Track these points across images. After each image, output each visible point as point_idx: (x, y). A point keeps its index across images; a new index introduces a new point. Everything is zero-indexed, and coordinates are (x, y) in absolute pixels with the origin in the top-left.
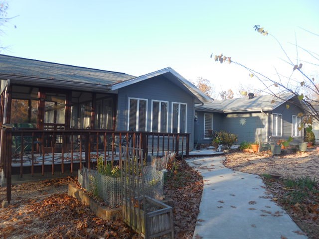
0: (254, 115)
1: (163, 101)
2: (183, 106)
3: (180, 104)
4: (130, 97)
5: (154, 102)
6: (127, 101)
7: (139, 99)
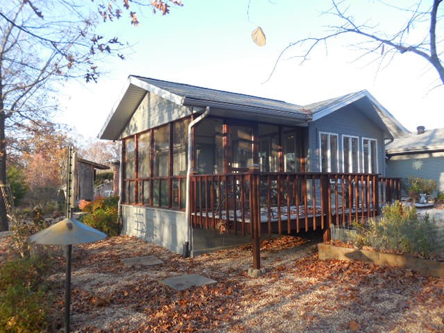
0: (436, 155)
1: (354, 137)
2: (373, 143)
3: (370, 139)
4: (321, 130)
5: (344, 137)
6: (317, 135)
7: (330, 134)
